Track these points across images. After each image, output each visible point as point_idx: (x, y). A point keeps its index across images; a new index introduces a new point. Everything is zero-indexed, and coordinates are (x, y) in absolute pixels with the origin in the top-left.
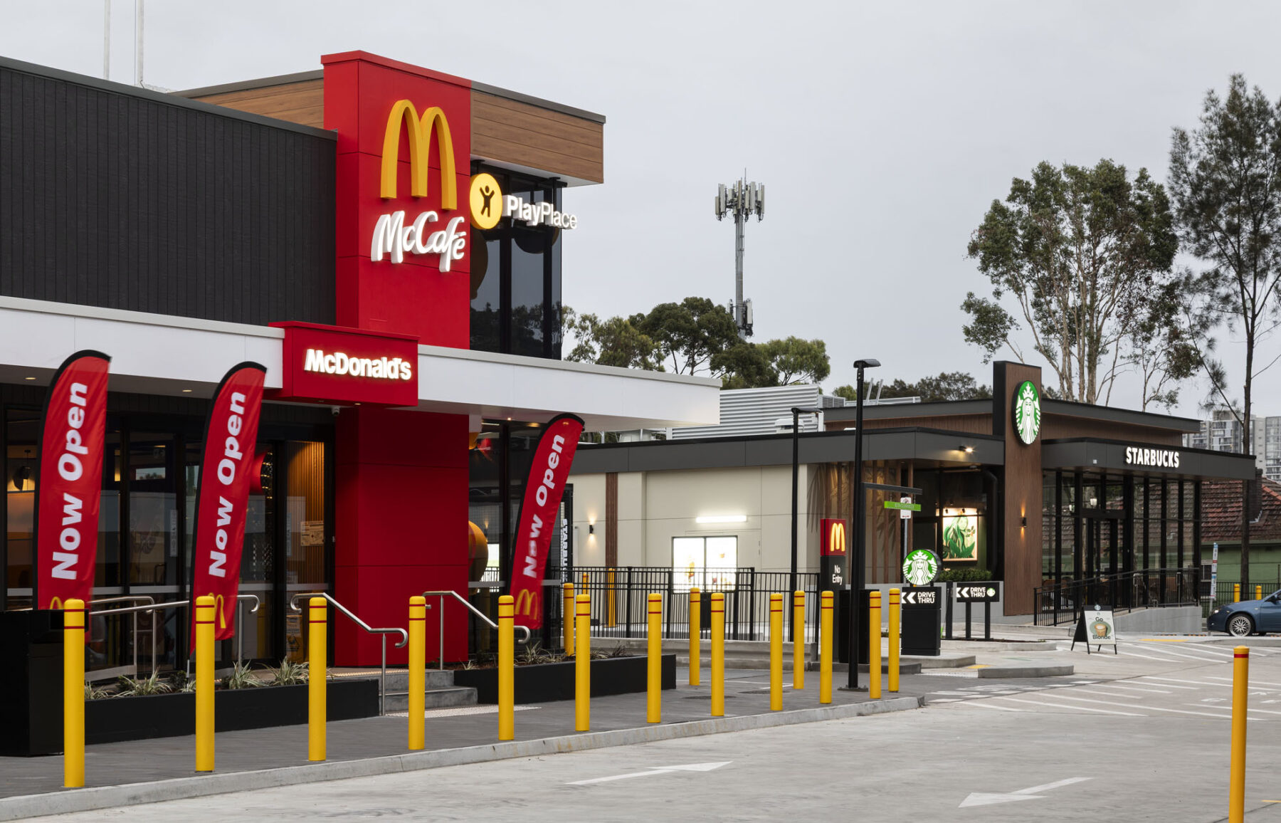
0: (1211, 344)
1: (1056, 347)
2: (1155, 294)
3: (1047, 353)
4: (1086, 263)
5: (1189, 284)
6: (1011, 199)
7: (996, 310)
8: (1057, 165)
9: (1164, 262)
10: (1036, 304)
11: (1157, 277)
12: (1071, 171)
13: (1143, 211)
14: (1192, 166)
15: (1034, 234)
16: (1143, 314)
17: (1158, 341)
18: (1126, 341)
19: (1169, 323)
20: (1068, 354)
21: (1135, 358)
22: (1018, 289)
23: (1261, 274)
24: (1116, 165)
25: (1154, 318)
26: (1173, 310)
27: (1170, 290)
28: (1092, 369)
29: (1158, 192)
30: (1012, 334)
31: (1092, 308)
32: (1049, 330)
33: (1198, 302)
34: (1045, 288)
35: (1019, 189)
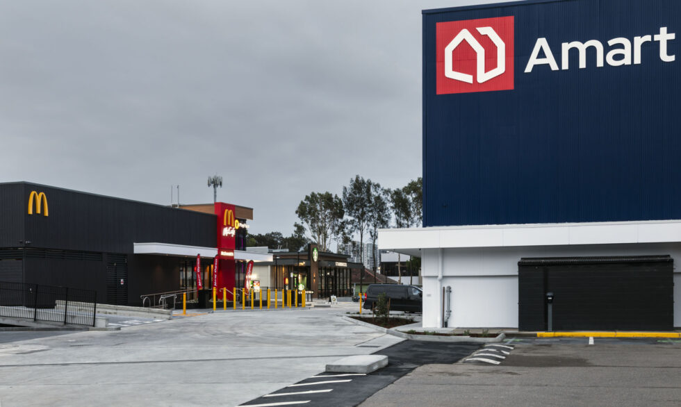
0: (353, 236)
1: (316, 235)
2: (339, 224)
3: (314, 237)
4: (323, 216)
5: (348, 223)
6: (305, 200)
7: (302, 226)
8: (316, 193)
9: (341, 217)
10: (311, 225)
11: (340, 220)
12: (320, 194)
13: (336, 204)
14: (347, 196)
15: (311, 209)
16: (337, 228)
17: (340, 235)
18: (333, 235)
19: (343, 231)
20: (319, 238)
21: (335, 239)
22: (308, 222)
23: (364, 221)
24: (330, 193)
25: (339, 230)
26: (344, 228)
27: (343, 223)
28: (325, 242)
29: (340, 200)
30: (306, 232)
31: (325, 227)
32: (314, 232)
33: (349, 227)
34: (313, 221)
35: (307, 198)
